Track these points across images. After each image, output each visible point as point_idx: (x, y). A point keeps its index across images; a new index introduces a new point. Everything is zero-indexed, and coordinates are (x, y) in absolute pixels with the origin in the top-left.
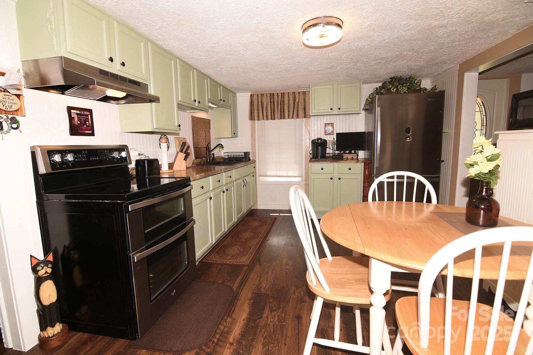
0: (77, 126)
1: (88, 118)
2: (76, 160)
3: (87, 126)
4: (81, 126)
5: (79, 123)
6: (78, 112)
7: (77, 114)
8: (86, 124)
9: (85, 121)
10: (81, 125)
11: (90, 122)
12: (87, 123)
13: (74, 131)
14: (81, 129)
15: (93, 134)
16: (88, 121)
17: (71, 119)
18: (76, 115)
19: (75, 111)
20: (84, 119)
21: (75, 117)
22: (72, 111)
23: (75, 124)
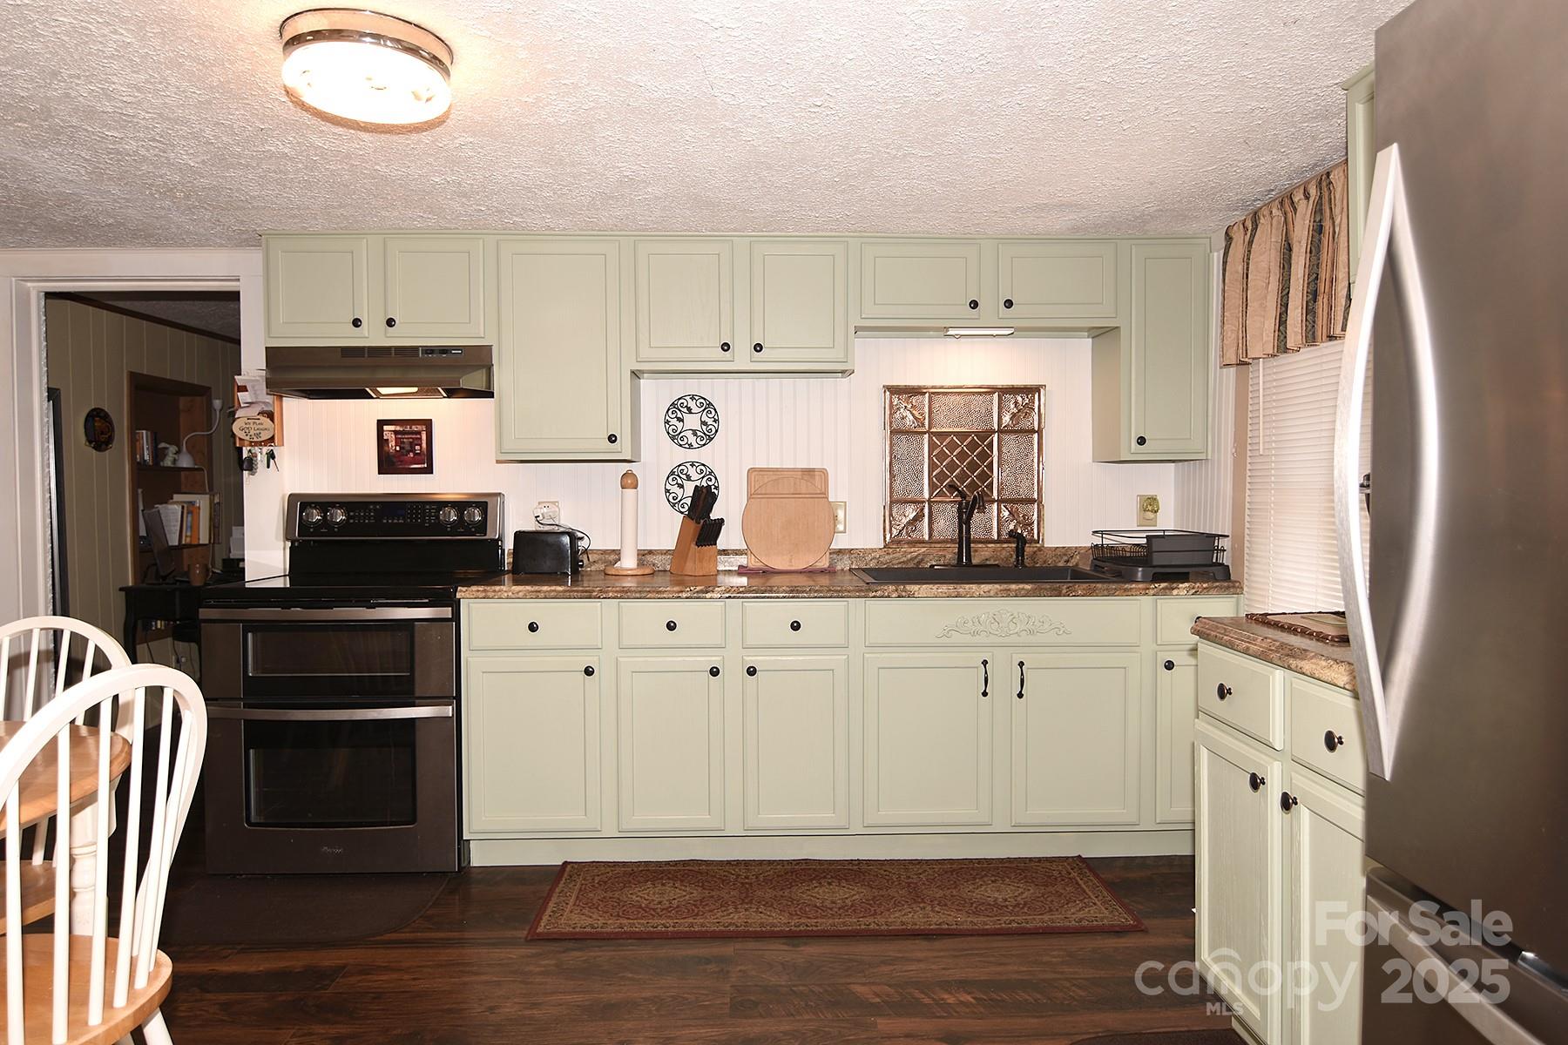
0: (394, 456)
1: (421, 439)
2: (352, 521)
3: (416, 454)
4: (403, 455)
5: (398, 448)
6: (398, 428)
7: (396, 432)
8: (413, 450)
9: (412, 445)
10: (403, 452)
11: (424, 445)
12: (417, 447)
13: (388, 464)
14: (401, 461)
15: (429, 470)
16: (420, 445)
17: (381, 442)
18: (393, 436)
19: (392, 428)
20: (411, 440)
21: (389, 438)
22: (385, 428)
23: (388, 453)
